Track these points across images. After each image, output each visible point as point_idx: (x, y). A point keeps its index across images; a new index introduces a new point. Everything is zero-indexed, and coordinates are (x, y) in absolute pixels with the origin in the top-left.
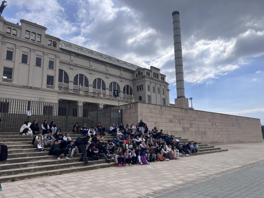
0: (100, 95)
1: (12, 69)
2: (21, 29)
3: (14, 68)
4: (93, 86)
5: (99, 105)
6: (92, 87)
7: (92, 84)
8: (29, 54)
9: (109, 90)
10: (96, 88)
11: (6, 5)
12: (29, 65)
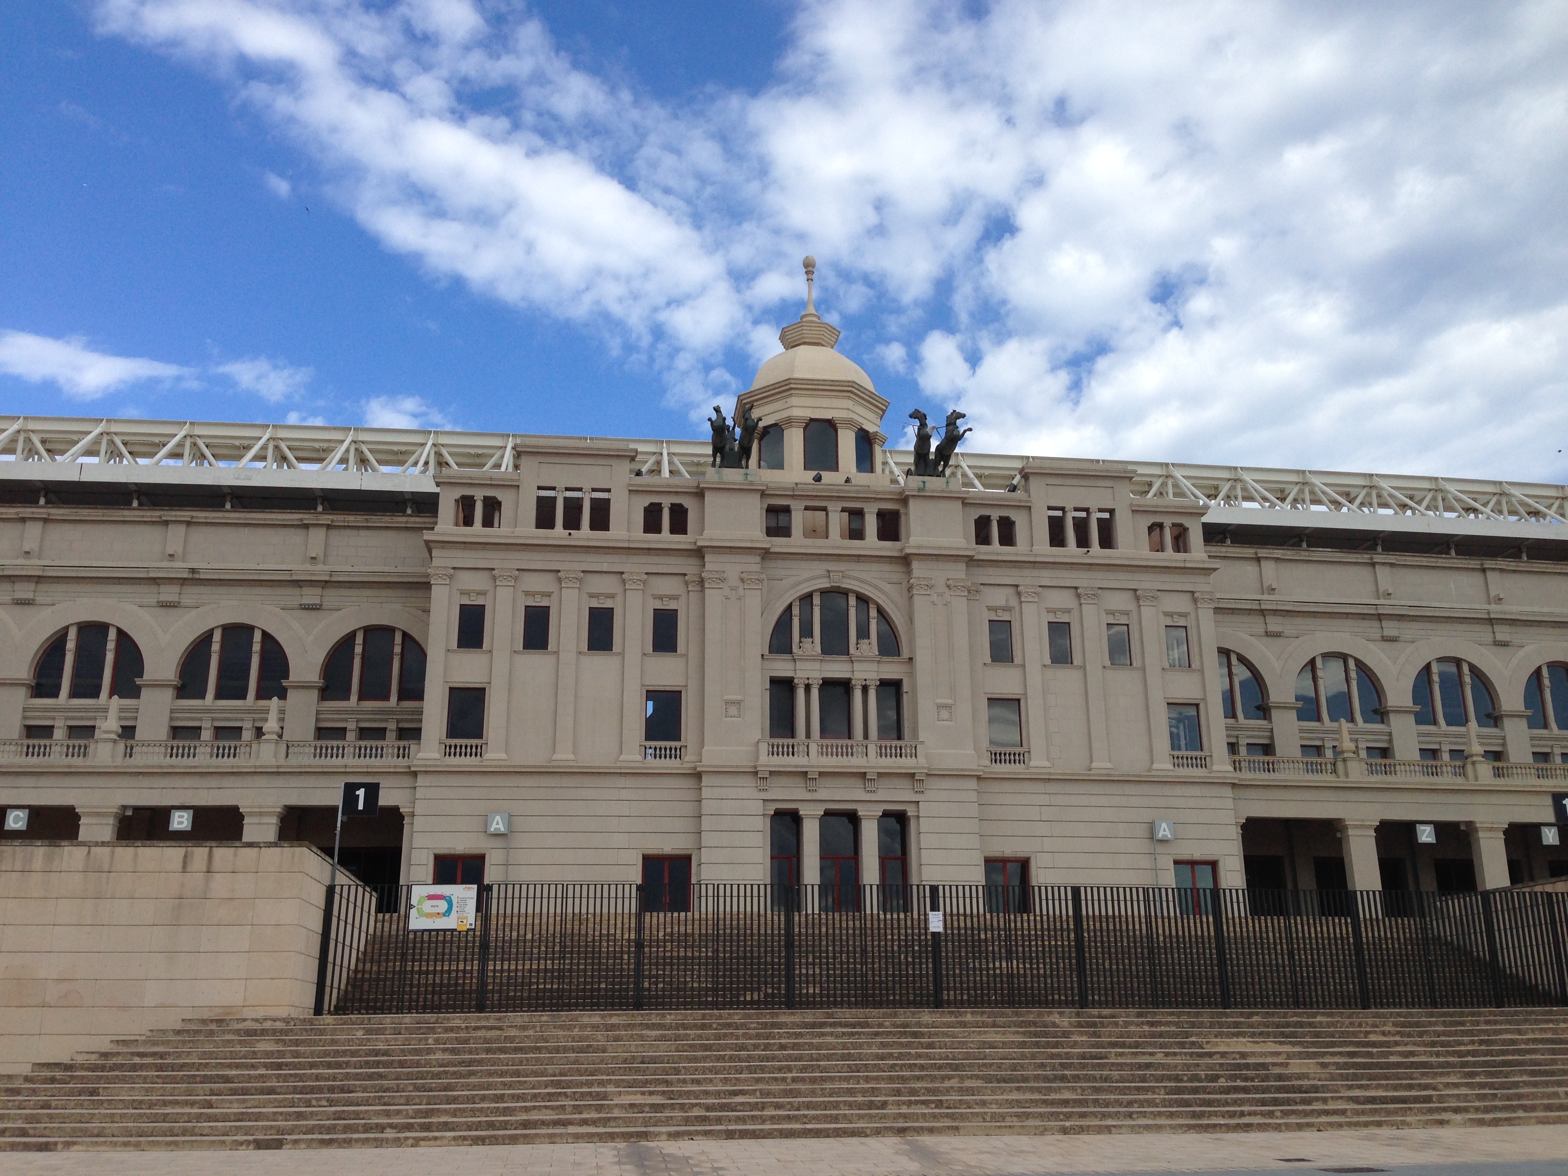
0: (1475, 771)
1: (1019, 700)
2: (1030, 507)
3: (1025, 694)
4: (1416, 714)
5: (1476, 830)
6: (1411, 719)
7: (1407, 701)
8: (1076, 614)
9: (1524, 723)
10: (1435, 723)
11: (965, 431)
12: (1083, 668)
